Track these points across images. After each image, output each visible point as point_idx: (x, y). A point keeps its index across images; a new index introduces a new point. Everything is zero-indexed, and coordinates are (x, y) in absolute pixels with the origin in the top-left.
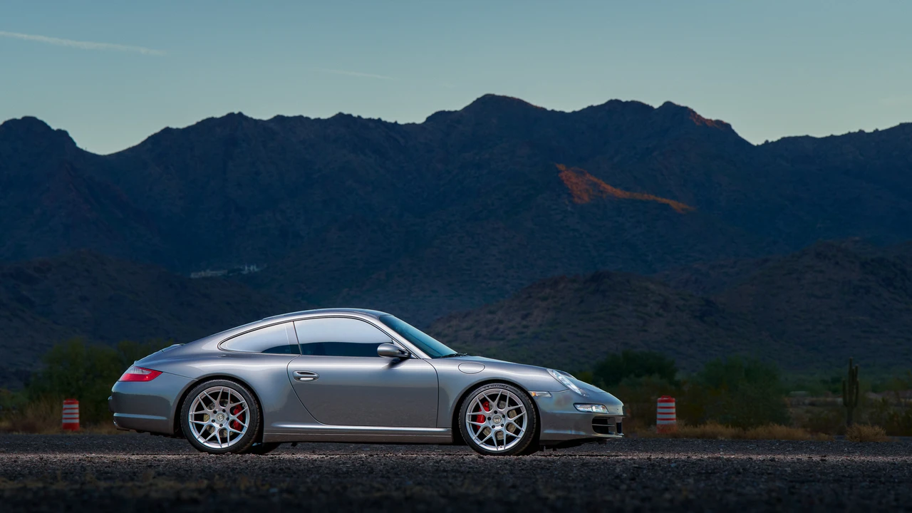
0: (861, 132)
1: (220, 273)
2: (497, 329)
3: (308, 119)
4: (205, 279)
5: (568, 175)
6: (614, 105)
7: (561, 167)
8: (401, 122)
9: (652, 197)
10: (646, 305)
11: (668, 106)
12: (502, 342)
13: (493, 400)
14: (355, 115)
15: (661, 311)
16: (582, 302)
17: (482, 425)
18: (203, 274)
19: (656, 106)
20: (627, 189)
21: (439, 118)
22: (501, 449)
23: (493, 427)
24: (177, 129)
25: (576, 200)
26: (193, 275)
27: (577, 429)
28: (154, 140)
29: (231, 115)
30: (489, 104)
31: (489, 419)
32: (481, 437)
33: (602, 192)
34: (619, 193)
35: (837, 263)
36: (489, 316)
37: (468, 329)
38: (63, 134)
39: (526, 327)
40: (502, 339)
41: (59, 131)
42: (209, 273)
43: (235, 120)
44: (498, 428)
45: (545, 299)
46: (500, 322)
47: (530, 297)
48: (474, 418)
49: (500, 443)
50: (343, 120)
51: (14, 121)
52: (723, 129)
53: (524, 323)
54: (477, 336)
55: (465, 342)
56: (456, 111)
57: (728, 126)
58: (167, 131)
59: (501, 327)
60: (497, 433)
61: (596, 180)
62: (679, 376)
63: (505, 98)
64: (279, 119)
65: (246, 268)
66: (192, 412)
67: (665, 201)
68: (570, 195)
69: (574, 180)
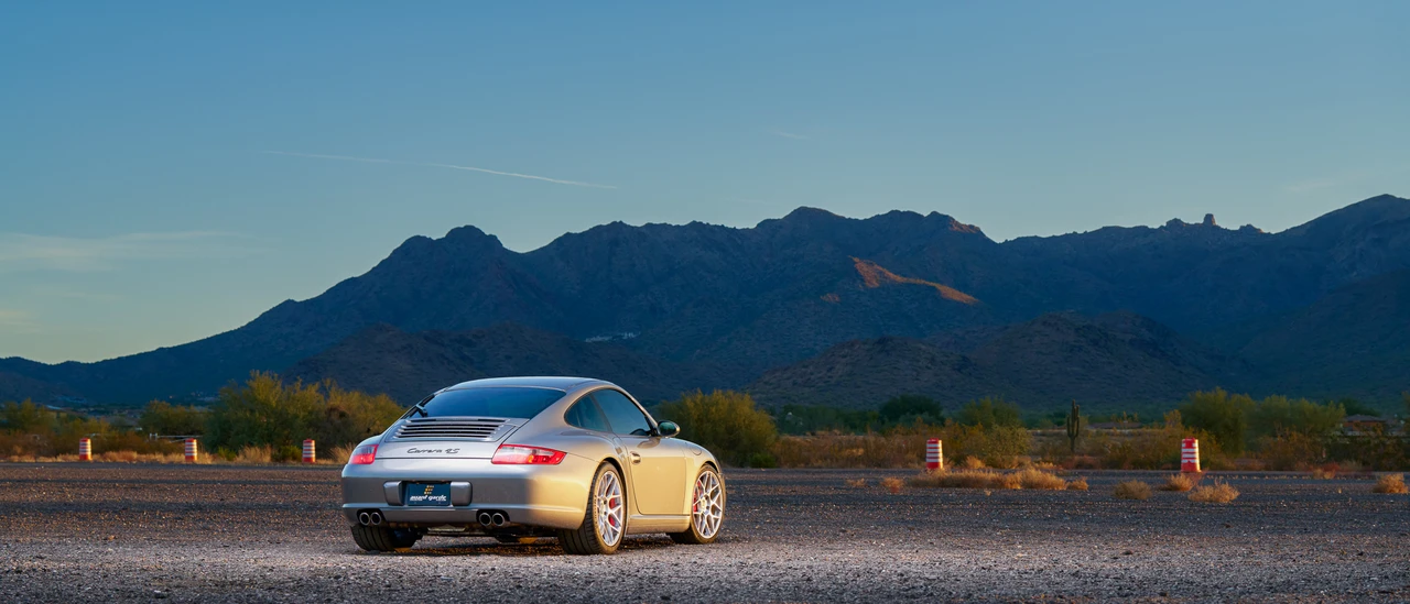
0: (1075, 233)
1: (606, 339)
2: (809, 379)
3: (670, 225)
4: (595, 342)
5: (862, 266)
6: (894, 214)
7: (856, 260)
8: (738, 227)
9: (923, 282)
10: (918, 361)
11: (934, 214)
12: (812, 389)
14: (705, 222)
15: (930, 365)
16: (871, 358)
18: (594, 339)
19: (925, 215)
20: (905, 276)
21: (767, 225)
24: (576, 234)
25: (867, 284)
26: (587, 340)
28: (558, 241)
29: (614, 223)
30: (803, 214)
33: (886, 278)
34: (899, 279)
35: (1058, 329)
36: (803, 370)
37: (788, 379)
38: (493, 238)
39: (830, 377)
40: (813, 386)
41: (491, 235)
42: (599, 339)
43: (617, 226)
45: (845, 357)
46: (812, 374)
47: (833, 355)
50: (695, 225)
51: (458, 229)
52: (975, 232)
53: (829, 374)
54: (795, 384)
56: (779, 220)
57: (979, 229)
59: (812, 377)
61: (881, 269)
63: (814, 210)
64: (649, 226)
65: (626, 335)
67: (931, 284)
68: (863, 280)
69: (866, 269)
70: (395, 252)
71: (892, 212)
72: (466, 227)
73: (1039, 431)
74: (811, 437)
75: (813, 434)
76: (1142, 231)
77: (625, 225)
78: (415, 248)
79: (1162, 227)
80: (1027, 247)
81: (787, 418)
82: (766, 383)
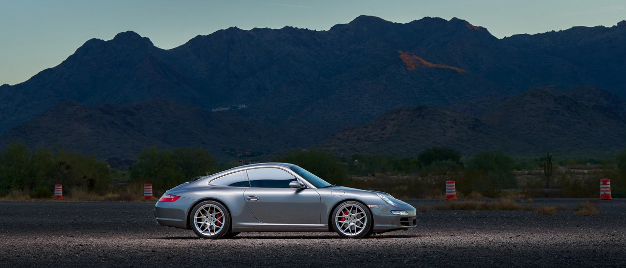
0: (553, 31)
1: (227, 109)
2: (369, 136)
3: (270, 29)
4: (219, 112)
5: (405, 56)
6: (427, 19)
7: (400, 52)
8: (318, 30)
9: (447, 67)
10: (445, 122)
11: (454, 19)
12: (371, 142)
13: (349, 210)
14: (294, 27)
15: (453, 125)
16: (412, 121)
17: (344, 222)
18: (218, 109)
19: (448, 20)
20: (435, 63)
21: (337, 28)
22: (354, 234)
23: (350, 223)
24: (204, 36)
25: (409, 69)
26: (213, 110)
27: (392, 223)
28: (192, 41)
29: (231, 28)
30: (363, 20)
31: (347, 219)
32: (343, 228)
33: (421, 64)
34: (430, 65)
35: (542, 99)
36: (365, 129)
37: (353, 136)
38: (147, 39)
39: (383, 134)
40: (371, 141)
41: (145, 38)
42: (221, 109)
43: (233, 31)
44: (352, 224)
45: (393, 120)
46: (370, 132)
47: (385, 119)
48: (340, 219)
49: (353, 232)
50: (288, 29)
51: (122, 33)
52: (483, 31)
53: (382, 132)
54: (359, 139)
55: (352, 143)
56: (346, 24)
57: (485, 29)
58: (199, 37)
59: (371, 134)
60: (351, 227)
61: (418, 58)
62: (463, 159)
63: (371, 17)
64: (255, 30)
65: (240, 106)
66: (196, 217)
67: (453, 68)
68: (405, 66)
69: (407, 58)
70: (79, 50)
71: (425, 18)
72: (128, 32)
73: (526, 172)
74: (372, 177)
75: (373, 175)
76: (600, 29)
77: (239, 29)
78: (92, 47)
79: (614, 26)
80: (519, 41)
81: (354, 164)
82: (339, 139)
